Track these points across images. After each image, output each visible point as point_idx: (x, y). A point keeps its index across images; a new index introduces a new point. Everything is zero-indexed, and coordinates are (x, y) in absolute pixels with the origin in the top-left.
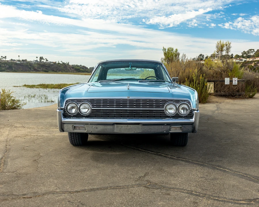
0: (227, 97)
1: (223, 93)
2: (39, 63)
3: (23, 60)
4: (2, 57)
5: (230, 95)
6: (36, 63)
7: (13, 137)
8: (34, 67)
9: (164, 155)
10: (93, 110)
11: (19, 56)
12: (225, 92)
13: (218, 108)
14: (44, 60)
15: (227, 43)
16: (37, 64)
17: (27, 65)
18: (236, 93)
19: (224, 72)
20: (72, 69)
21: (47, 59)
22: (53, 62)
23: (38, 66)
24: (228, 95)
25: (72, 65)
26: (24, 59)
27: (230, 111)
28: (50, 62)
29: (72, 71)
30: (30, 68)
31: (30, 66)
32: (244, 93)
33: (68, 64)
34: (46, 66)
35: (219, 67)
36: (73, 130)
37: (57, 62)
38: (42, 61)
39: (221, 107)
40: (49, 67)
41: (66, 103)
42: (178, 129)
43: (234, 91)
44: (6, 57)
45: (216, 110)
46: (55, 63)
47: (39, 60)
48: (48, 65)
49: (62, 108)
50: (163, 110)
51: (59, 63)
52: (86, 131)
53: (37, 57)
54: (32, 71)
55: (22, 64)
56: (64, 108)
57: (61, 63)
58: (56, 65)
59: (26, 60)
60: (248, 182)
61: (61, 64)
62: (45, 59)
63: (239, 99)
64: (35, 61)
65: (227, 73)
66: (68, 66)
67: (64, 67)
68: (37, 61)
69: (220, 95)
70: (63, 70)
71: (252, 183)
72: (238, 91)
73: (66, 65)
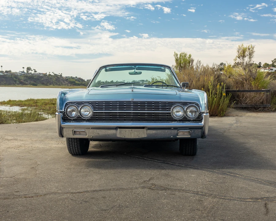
0: (249, 110)
1: (244, 105)
2: (26, 75)
3: (6, 72)
5: (253, 107)
6: (22, 74)
7: (6, 148)
8: (19, 80)
9: (172, 163)
10: (94, 113)
11: (2, 66)
12: (246, 103)
13: (237, 122)
14: (32, 70)
15: (250, 46)
16: (24, 76)
17: (11, 77)
18: (260, 105)
19: (246, 81)
20: (65, 81)
21: (35, 70)
22: (42, 74)
23: (25, 78)
24: (251, 107)
25: (66, 77)
26: (8, 70)
27: (250, 124)
28: (40, 73)
29: (65, 84)
30: (15, 81)
31: (14, 79)
32: (269, 106)
33: (61, 75)
34: (34, 79)
35: (240, 75)
36: (73, 135)
37: (48, 74)
38: (30, 72)
39: (241, 120)
40: (38, 79)
41: (65, 106)
42: (186, 134)
43: (258, 102)
45: (234, 124)
46: (45, 75)
47: (26, 72)
48: (36, 77)
49: (62, 111)
50: (170, 113)
51: (50, 75)
52: (87, 136)
53: (23, 68)
54: (18, 84)
55: (5, 76)
56: (63, 111)
57: (52, 74)
58: (47, 77)
59: (10, 71)
60: (259, 185)
61: (52, 76)
62: (34, 69)
63: (264, 112)
64: (21, 73)
65: (249, 81)
66: (61, 78)
67: (56, 80)
68: (23, 72)
69: (240, 107)
70: (54, 83)
71: (262, 185)
72: (262, 103)
73: (58, 78)
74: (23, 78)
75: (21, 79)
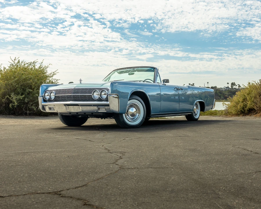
2: (230, 90)
3: (212, 87)
4: (190, 84)
6: (226, 90)
8: (224, 95)
11: (208, 83)
14: (236, 86)
16: (228, 91)
17: (216, 93)
23: (230, 93)
26: (214, 86)
30: (220, 96)
31: (219, 94)
44: (193, 84)
47: (230, 87)
53: (228, 83)
54: (222, 99)
59: (216, 87)
62: (238, 85)
64: (226, 88)
68: (228, 87)
74: (227, 93)
75: (226, 94)
